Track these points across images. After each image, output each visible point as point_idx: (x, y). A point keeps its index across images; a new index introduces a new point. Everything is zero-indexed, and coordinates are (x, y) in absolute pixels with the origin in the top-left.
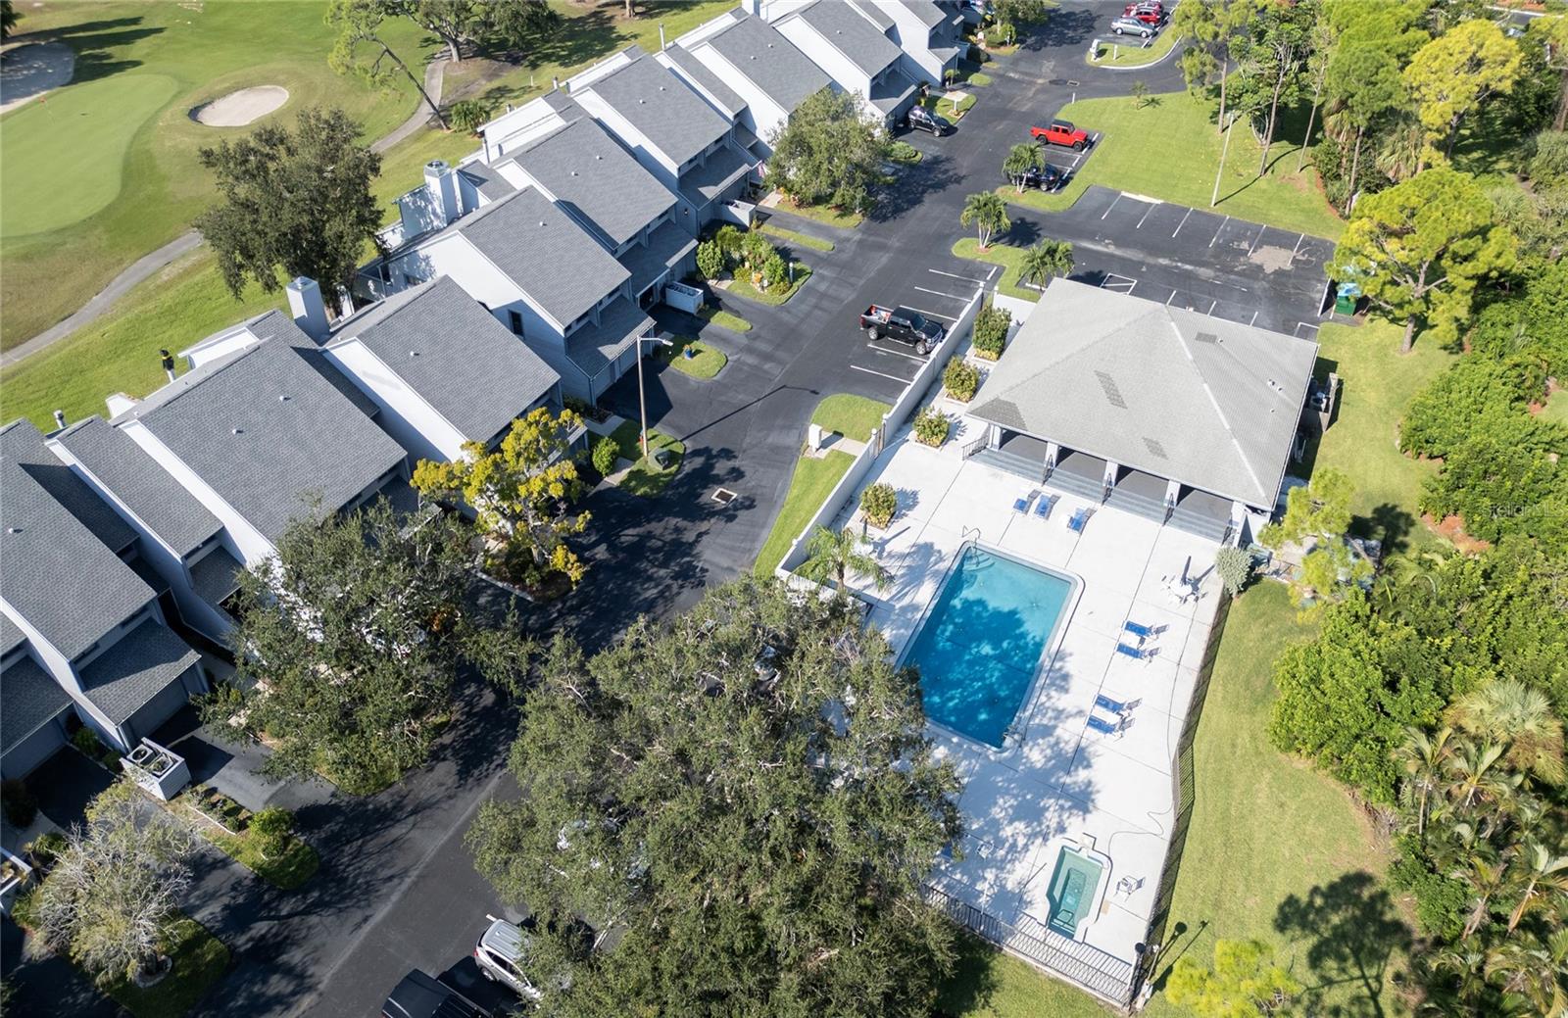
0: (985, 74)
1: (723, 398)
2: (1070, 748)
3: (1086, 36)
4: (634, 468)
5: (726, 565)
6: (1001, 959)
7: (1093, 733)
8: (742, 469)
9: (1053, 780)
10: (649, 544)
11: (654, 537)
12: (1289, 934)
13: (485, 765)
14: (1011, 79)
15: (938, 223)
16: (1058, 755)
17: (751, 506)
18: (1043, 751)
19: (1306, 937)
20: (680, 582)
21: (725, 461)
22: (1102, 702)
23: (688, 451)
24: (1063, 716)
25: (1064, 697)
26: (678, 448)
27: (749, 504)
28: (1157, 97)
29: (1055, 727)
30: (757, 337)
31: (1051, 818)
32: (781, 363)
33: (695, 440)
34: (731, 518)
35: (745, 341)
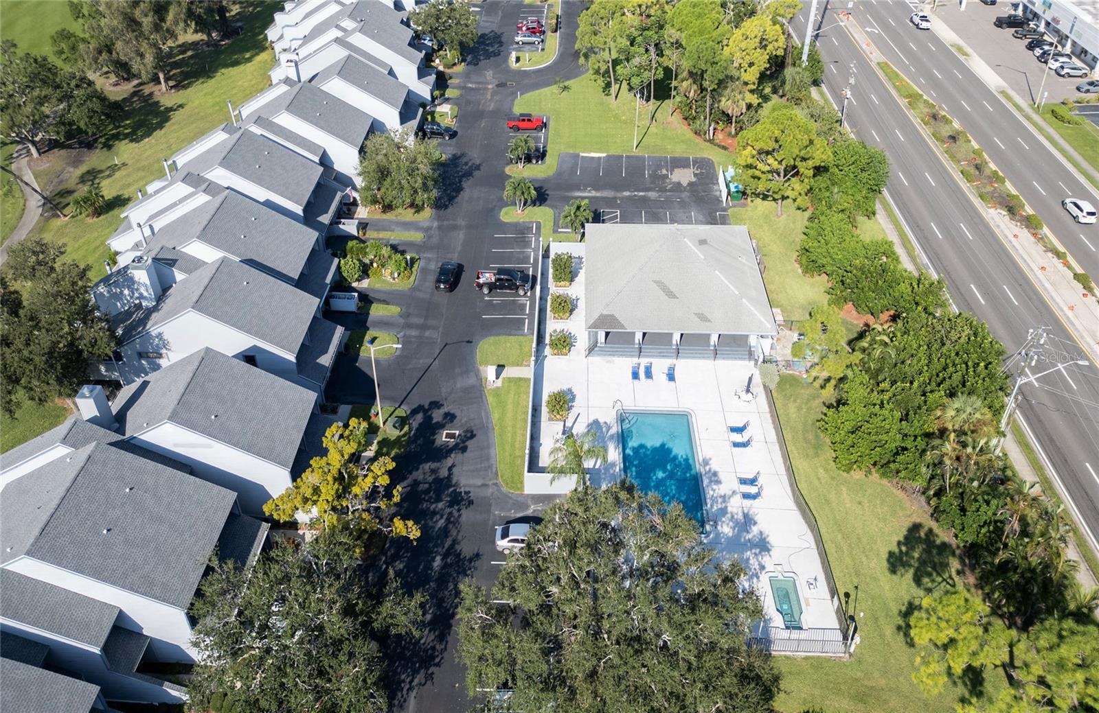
0: (454, 88)
1: (411, 366)
2: (740, 517)
3: (502, 49)
4: (379, 438)
5: (480, 484)
6: (774, 660)
7: (747, 503)
8: (452, 412)
9: (743, 540)
10: (420, 489)
11: (420, 483)
12: (899, 573)
13: (400, 695)
14: (471, 89)
15: (481, 202)
16: (737, 523)
17: (473, 436)
18: (728, 524)
19: (907, 571)
20: (456, 508)
21: (437, 411)
22: (743, 481)
23: (408, 413)
24: (727, 499)
25: (721, 486)
26: (401, 412)
27: (470, 435)
28: (566, 83)
29: (726, 507)
30: (408, 315)
31: (754, 564)
32: (434, 328)
33: (408, 403)
34: (464, 449)
35: (402, 321)
